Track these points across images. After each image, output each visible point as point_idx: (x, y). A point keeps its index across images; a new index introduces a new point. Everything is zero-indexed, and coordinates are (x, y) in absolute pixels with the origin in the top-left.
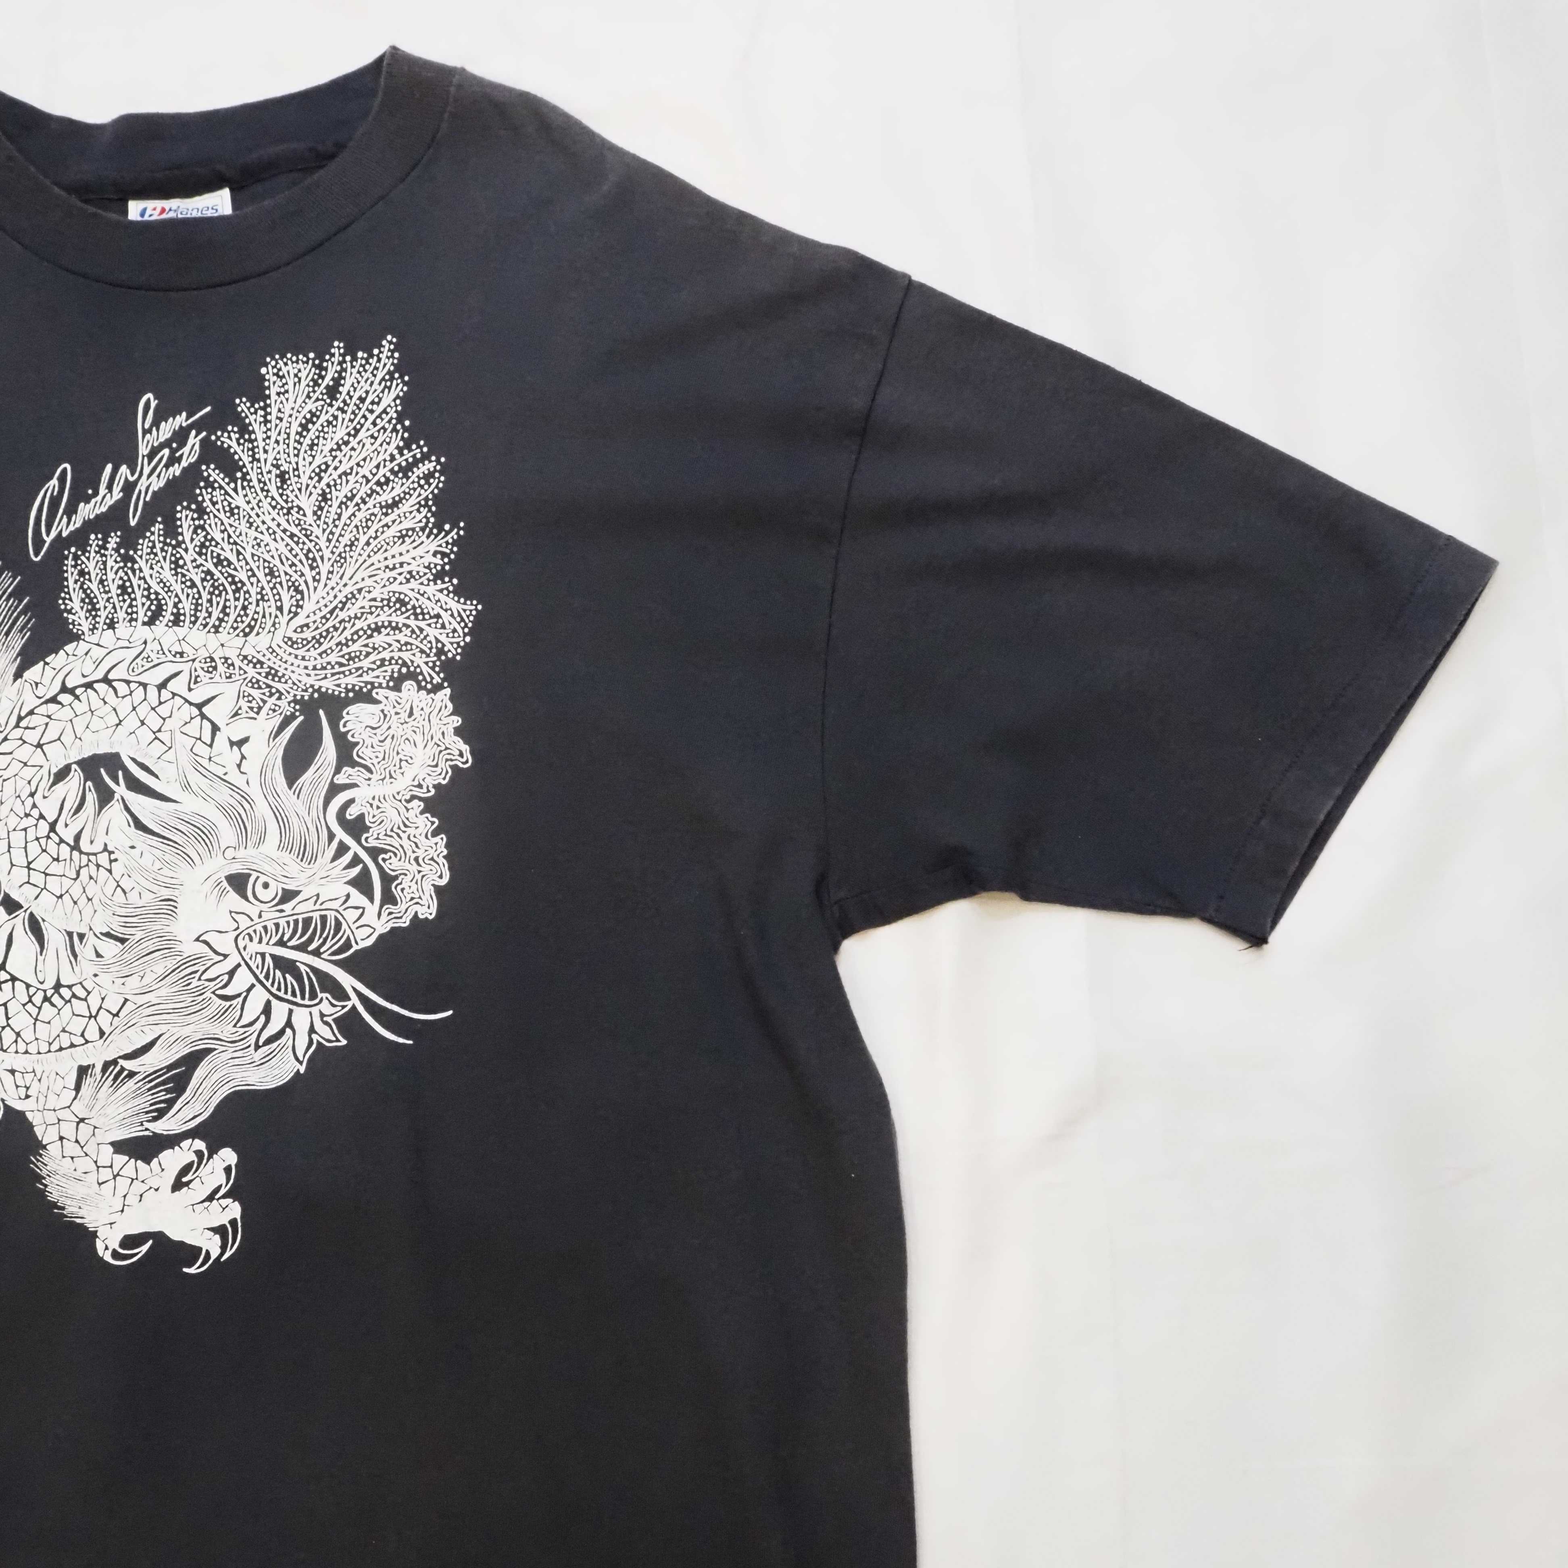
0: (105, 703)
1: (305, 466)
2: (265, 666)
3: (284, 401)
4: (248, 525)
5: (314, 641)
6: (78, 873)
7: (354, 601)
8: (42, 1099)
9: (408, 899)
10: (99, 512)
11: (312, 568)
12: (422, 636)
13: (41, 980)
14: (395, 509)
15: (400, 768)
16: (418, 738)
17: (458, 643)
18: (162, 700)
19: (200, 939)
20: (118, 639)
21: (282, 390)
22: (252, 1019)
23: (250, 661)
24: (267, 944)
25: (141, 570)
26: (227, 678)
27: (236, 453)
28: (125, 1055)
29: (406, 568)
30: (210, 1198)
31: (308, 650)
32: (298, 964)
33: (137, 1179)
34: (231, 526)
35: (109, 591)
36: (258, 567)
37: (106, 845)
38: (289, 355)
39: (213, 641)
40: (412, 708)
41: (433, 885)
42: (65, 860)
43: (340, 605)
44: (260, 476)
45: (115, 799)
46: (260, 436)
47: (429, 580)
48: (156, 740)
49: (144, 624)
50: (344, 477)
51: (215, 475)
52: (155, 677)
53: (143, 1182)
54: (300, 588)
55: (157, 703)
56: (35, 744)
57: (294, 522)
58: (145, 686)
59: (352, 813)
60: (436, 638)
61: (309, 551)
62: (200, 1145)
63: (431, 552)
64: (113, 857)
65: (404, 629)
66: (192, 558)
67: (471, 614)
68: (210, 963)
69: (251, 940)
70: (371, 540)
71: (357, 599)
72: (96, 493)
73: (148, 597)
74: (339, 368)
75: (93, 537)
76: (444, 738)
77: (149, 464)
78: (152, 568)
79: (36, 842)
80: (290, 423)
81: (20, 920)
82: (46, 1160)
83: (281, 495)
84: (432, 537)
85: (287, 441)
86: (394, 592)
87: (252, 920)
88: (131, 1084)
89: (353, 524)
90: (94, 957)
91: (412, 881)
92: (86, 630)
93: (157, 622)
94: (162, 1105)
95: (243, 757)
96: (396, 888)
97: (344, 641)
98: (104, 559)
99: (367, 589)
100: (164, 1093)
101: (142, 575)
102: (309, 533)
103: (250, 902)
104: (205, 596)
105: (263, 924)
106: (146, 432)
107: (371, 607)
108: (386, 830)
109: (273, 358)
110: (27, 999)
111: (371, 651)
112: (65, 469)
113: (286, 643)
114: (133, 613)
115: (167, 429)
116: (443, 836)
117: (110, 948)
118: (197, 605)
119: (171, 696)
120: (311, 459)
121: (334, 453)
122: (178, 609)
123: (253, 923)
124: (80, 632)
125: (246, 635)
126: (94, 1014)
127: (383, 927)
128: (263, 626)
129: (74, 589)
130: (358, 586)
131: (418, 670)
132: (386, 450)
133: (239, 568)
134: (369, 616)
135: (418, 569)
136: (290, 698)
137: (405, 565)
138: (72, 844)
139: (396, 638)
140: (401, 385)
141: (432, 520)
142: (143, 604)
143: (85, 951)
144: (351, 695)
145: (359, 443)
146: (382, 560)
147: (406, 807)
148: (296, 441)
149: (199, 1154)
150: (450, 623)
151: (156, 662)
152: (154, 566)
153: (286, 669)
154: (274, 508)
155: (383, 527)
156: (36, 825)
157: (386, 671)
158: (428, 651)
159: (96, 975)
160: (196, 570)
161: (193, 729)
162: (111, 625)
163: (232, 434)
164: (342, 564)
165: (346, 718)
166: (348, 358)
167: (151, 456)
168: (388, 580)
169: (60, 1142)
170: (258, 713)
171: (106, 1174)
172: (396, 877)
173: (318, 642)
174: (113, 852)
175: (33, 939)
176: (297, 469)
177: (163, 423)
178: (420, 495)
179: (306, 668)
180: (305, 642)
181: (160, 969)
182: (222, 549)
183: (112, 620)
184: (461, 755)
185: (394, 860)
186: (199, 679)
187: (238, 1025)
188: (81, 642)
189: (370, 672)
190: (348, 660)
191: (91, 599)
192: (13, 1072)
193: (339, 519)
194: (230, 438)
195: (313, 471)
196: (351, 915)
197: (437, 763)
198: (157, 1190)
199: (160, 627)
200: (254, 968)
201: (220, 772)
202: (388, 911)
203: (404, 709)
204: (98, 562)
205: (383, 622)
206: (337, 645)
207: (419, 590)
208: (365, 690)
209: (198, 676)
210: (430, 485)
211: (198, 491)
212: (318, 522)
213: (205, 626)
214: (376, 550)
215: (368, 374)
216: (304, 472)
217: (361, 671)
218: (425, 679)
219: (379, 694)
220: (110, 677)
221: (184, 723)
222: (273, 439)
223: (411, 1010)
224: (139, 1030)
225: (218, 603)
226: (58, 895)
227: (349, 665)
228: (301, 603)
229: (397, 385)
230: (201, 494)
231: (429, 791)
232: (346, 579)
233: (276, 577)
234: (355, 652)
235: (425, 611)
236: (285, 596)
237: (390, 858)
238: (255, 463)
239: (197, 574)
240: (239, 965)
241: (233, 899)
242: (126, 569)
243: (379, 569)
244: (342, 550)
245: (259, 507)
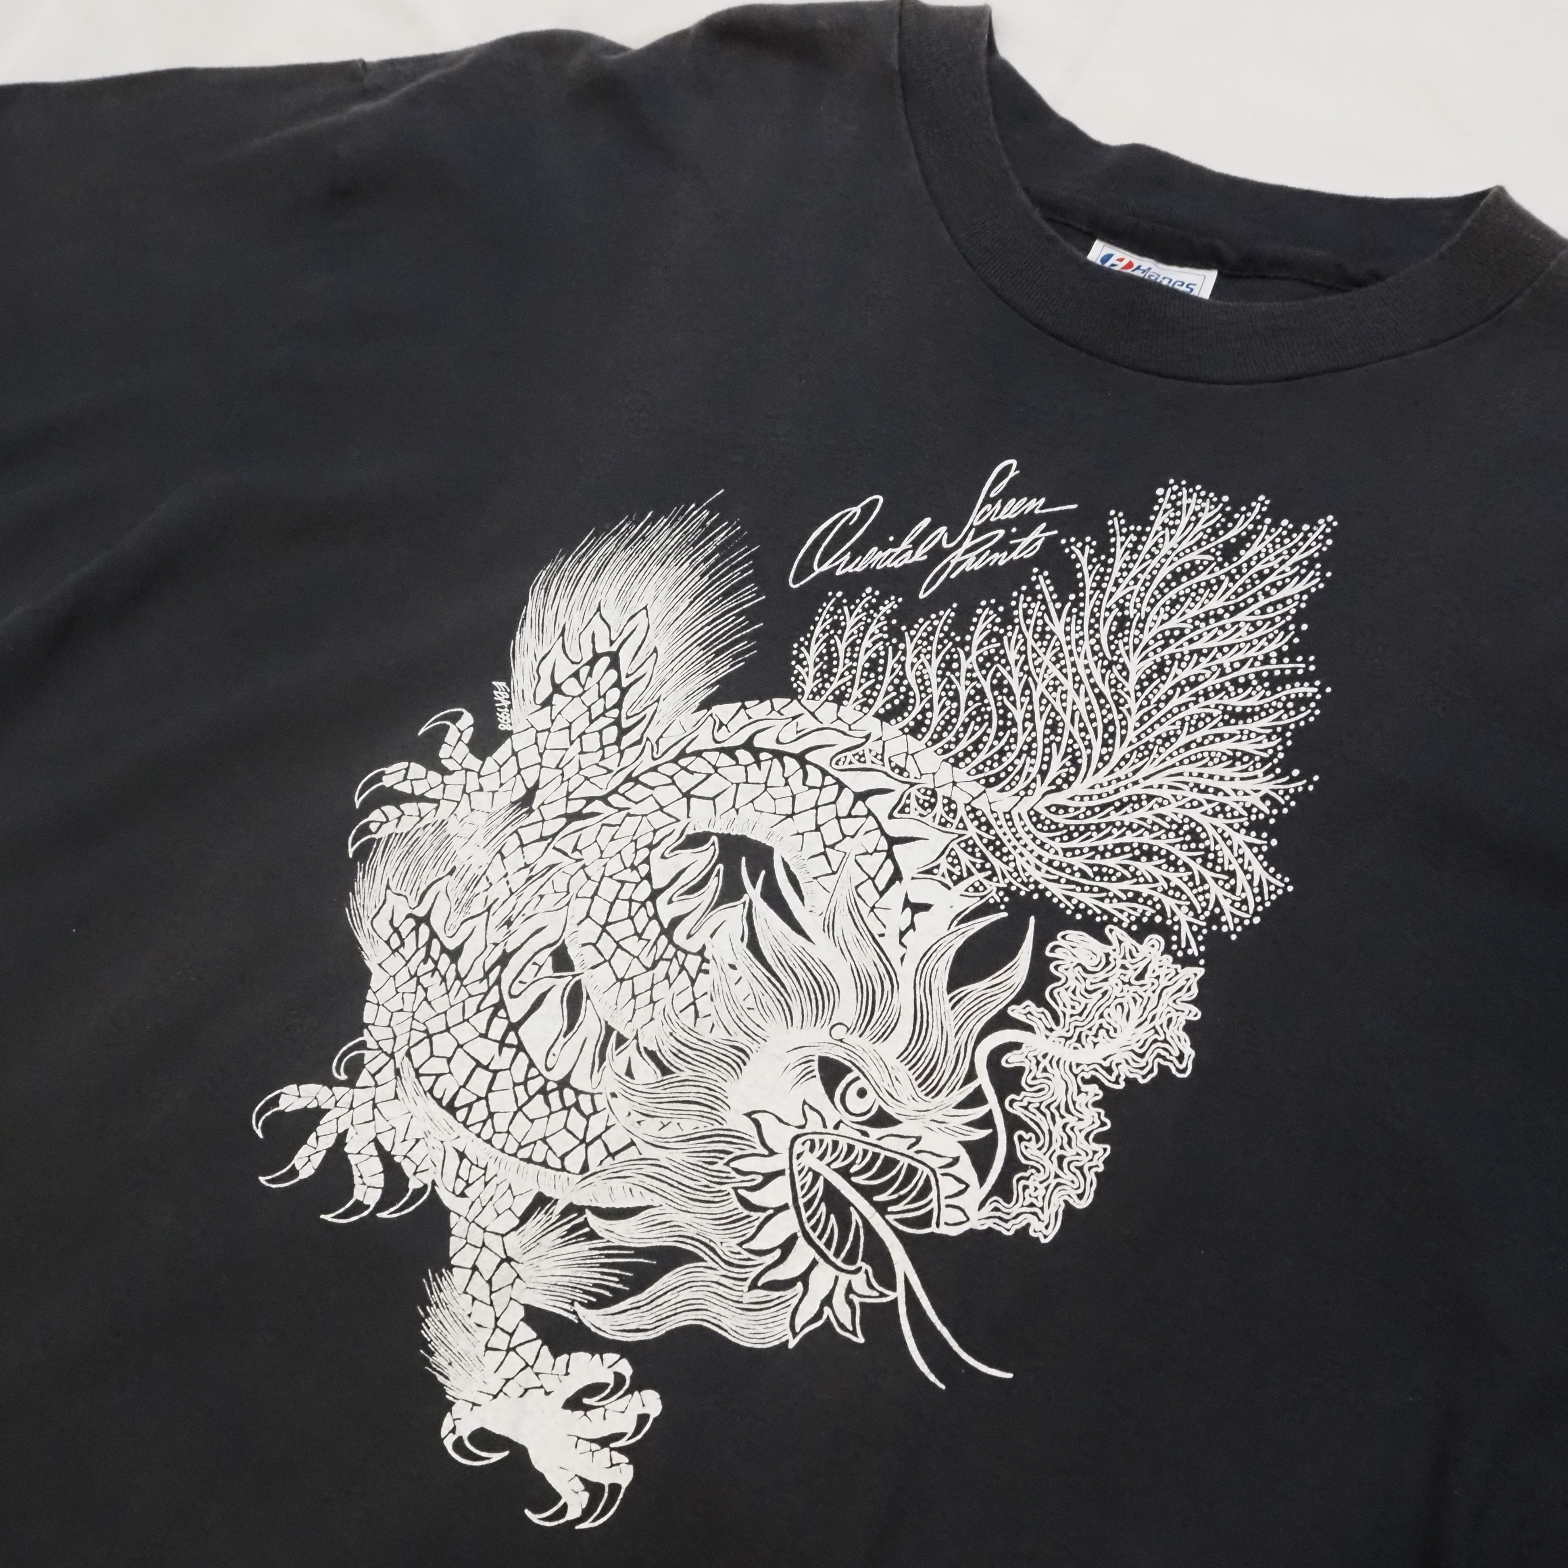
0: (787, 784)
1: (1155, 622)
2: (992, 832)
3: (1167, 537)
4: (1054, 659)
5: (1065, 831)
6: (655, 964)
7: (1137, 806)
8: (477, 1208)
9: (1027, 1203)
10: (889, 566)
11: (1105, 744)
12: (1200, 889)
13: (550, 1066)
14: (1241, 722)
15: (1096, 1036)
16: (1136, 1011)
17: (1242, 920)
18: (853, 813)
19: (754, 1116)
20: (839, 718)
21: (1171, 523)
22: (764, 1248)
23: (977, 818)
24: (829, 1165)
25: (904, 653)
26: (940, 824)
27: (1081, 570)
28: (597, 1208)
29: (1220, 798)
30: (604, 1442)
31: (1053, 839)
32: (852, 1209)
33: (532, 1367)
34: (1034, 651)
35: (857, 660)
36: (1042, 713)
37: (704, 947)
38: (1198, 487)
39: (946, 773)
40: (1145, 969)
41: (1066, 1202)
42: (649, 941)
43: (1117, 804)
44: (1096, 610)
45: (742, 900)
46: (1119, 564)
47: (1242, 825)
48: (823, 857)
49: (877, 715)
50: (1195, 656)
51: (1044, 585)
52: (859, 782)
53: (537, 1374)
54: (1079, 761)
55: (845, 814)
56: (684, 791)
57: (1110, 680)
58: (842, 786)
59: (1011, 1060)
60: (1217, 899)
61: (1112, 722)
62: (626, 1368)
63: (1261, 794)
64: (705, 966)
65: (1182, 869)
66: (970, 667)
67: (1275, 892)
68: (750, 1151)
69: (812, 1149)
70: (1193, 745)
71: (1141, 807)
72: (896, 544)
73: (897, 688)
74: (1251, 527)
75: (869, 590)
76: (1168, 1026)
77: (974, 538)
78: (918, 656)
79: (627, 903)
80: (1162, 565)
81: (563, 983)
82: (444, 1284)
83: (1110, 643)
84: (1272, 776)
85: (1147, 584)
86: (1191, 820)
87: (825, 1126)
88: (584, 1247)
89: (1180, 716)
90: (622, 1073)
91: (1041, 1183)
92: (807, 690)
93: (893, 721)
94: (607, 1293)
95: (912, 926)
96: (1018, 1180)
97: (1101, 849)
98: (869, 621)
99: (1160, 800)
100: (616, 1279)
101: (903, 659)
102: (1122, 701)
103: (833, 1103)
104: (963, 717)
105: (835, 1138)
106: (988, 500)
107: (1154, 824)
108: (1041, 1103)
109: (1177, 482)
110: (521, 1079)
111: (1129, 876)
112: (877, 500)
113: (1030, 817)
114: (870, 696)
115: (1012, 509)
116: (1108, 1147)
117: (646, 1071)
118: (948, 722)
119: (865, 812)
120: (1166, 617)
121: (1197, 623)
122: (925, 718)
123: (824, 1130)
124: (800, 690)
125: (988, 785)
126: (588, 1140)
127: (979, 1221)
128: (1013, 784)
129: (818, 639)
130: (1150, 792)
131: (1176, 928)
132: (1263, 647)
133: (1018, 704)
134: (1147, 833)
135: (1234, 805)
136: (1003, 884)
137: (1221, 794)
138: (666, 926)
139: (1166, 875)
140: (1318, 580)
141: (1281, 755)
142: (887, 693)
143: (617, 1062)
144: (1079, 916)
145: (1233, 624)
146: (1195, 774)
147: (1079, 1088)
148: (1158, 588)
149: (619, 1379)
150: (1243, 891)
151: (868, 765)
152: (922, 655)
153: (1015, 848)
154: (1094, 653)
155: (1216, 735)
156: (637, 884)
157: (1135, 909)
158: (1199, 911)
159: (614, 1095)
160: (968, 683)
161: (871, 864)
162: (839, 699)
163: (1087, 547)
164: (1144, 757)
165: (1060, 941)
166: (1268, 521)
167: (981, 530)
168: (1191, 802)
169: (470, 1272)
170: (955, 883)
171: (500, 1340)
172: (1025, 1168)
173: (1070, 834)
174: (708, 962)
175: (565, 1013)
176: (1144, 621)
177: (1014, 500)
178: (1279, 718)
179: (1040, 858)
180: (1053, 827)
181: (689, 1126)
182: (1010, 673)
183: (843, 693)
184: (1181, 1058)
185: (1033, 1144)
186: (907, 810)
187: (745, 1246)
188: (795, 701)
189: (1115, 900)
190: (1095, 874)
191: (831, 659)
192: (462, 1156)
193: (1166, 702)
194: (1082, 550)
195: (1162, 632)
196: (948, 1186)
197: (1144, 1053)
198: (547, 1393)
199: (892, 729)
200: (798, 1186)
201: (877, 929)
202: (995, 1204)
203: (1135, 966)
204: (860, 620)
205: (1160, 849)
206: (1091, 849)
207: (1224, 831)
208: (1098, 919)
209: (909, 806)
210: (1298, 712)
211: (1015, 594)
212: (1139, 694)
213: (946, 751)
214: (1193, 758)
215: (1284, 550)
216: (1150, 629)
217: (1104, 894)
218: (1178, 942)
219: (1114, 933)
220: (808, 757)
221: (864, 851)
222: (1132, 574)
223: (961, 1345)
224: (627, 1186)
225: (974, 732)
226: (620, 977)
227: (1093, 879)
228: (1072, 778)
229: (1314, 577)
230: (1017, 599)
231: (1117, 1082)
232: (1139, 776)
233: (1057, 735)
234: (1109, 868)
235: (1220, 861)
236: (1057, 762)
237: (1030, 1140)
238: (1098, 592)
239: (967, 687)
240: (781, 1173)
241: (815, 1089)
242: (888, 644)
243: (1187, 783)
244: (1152, 740)
245: (1077, 645)
